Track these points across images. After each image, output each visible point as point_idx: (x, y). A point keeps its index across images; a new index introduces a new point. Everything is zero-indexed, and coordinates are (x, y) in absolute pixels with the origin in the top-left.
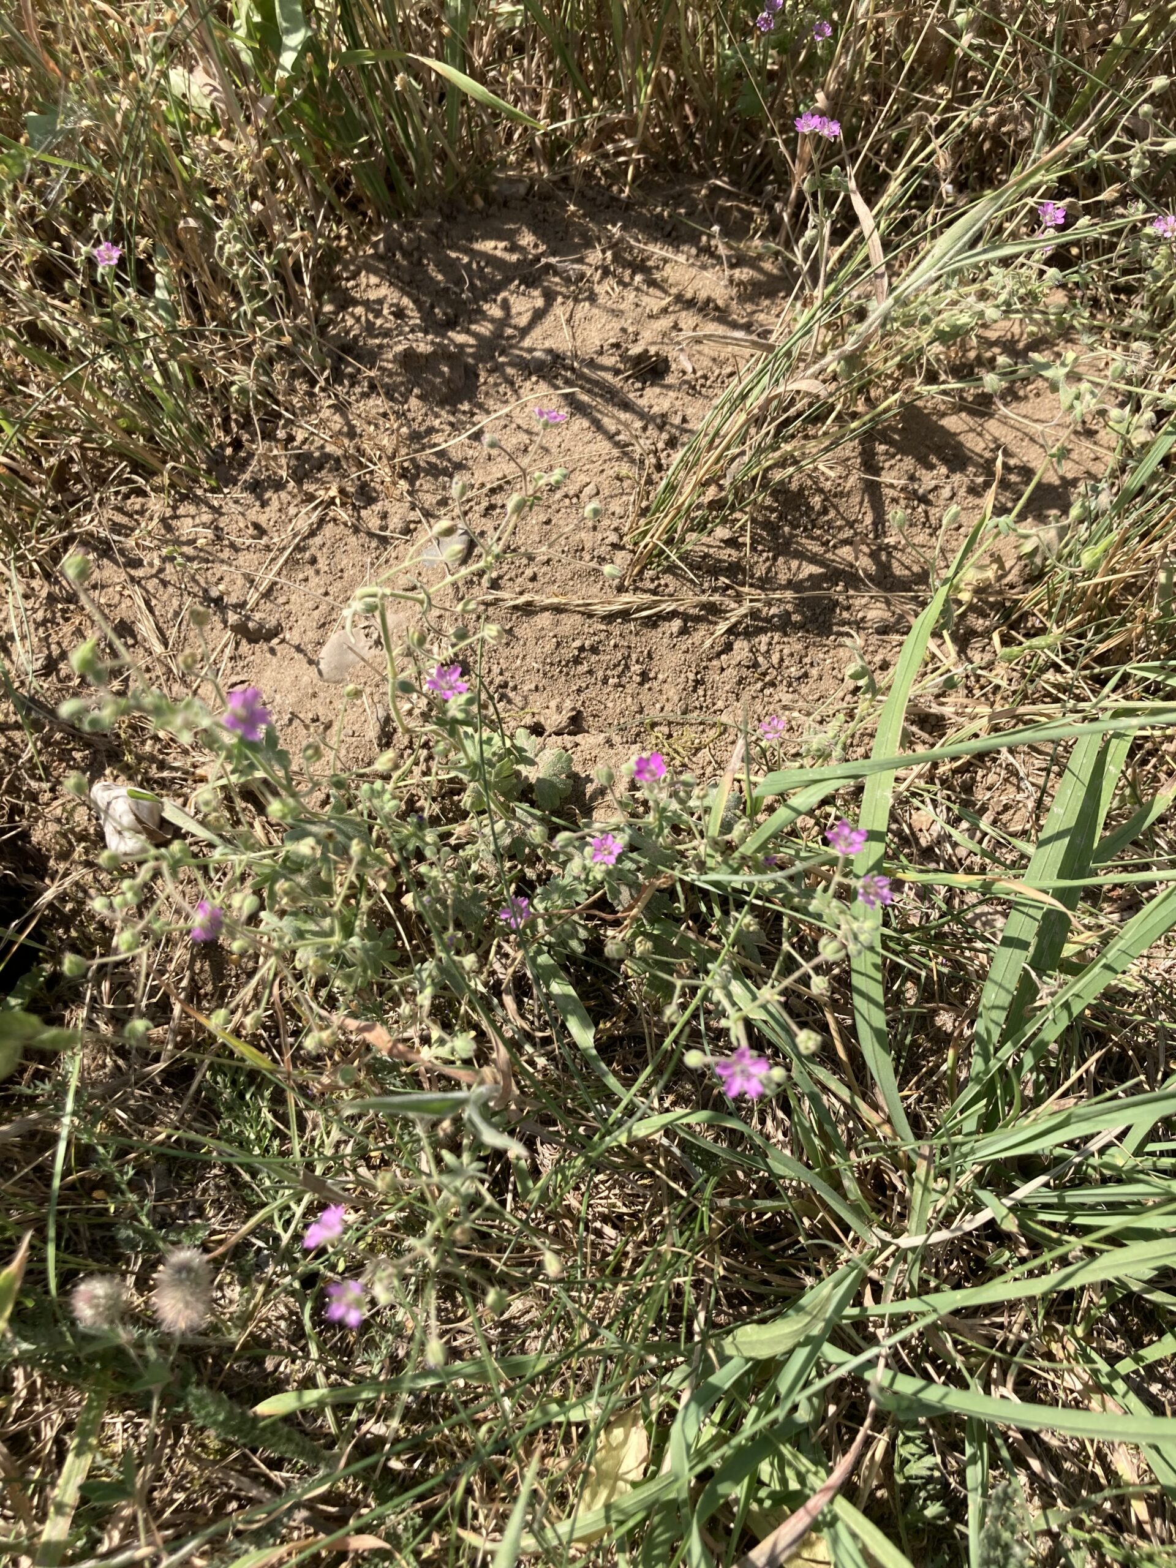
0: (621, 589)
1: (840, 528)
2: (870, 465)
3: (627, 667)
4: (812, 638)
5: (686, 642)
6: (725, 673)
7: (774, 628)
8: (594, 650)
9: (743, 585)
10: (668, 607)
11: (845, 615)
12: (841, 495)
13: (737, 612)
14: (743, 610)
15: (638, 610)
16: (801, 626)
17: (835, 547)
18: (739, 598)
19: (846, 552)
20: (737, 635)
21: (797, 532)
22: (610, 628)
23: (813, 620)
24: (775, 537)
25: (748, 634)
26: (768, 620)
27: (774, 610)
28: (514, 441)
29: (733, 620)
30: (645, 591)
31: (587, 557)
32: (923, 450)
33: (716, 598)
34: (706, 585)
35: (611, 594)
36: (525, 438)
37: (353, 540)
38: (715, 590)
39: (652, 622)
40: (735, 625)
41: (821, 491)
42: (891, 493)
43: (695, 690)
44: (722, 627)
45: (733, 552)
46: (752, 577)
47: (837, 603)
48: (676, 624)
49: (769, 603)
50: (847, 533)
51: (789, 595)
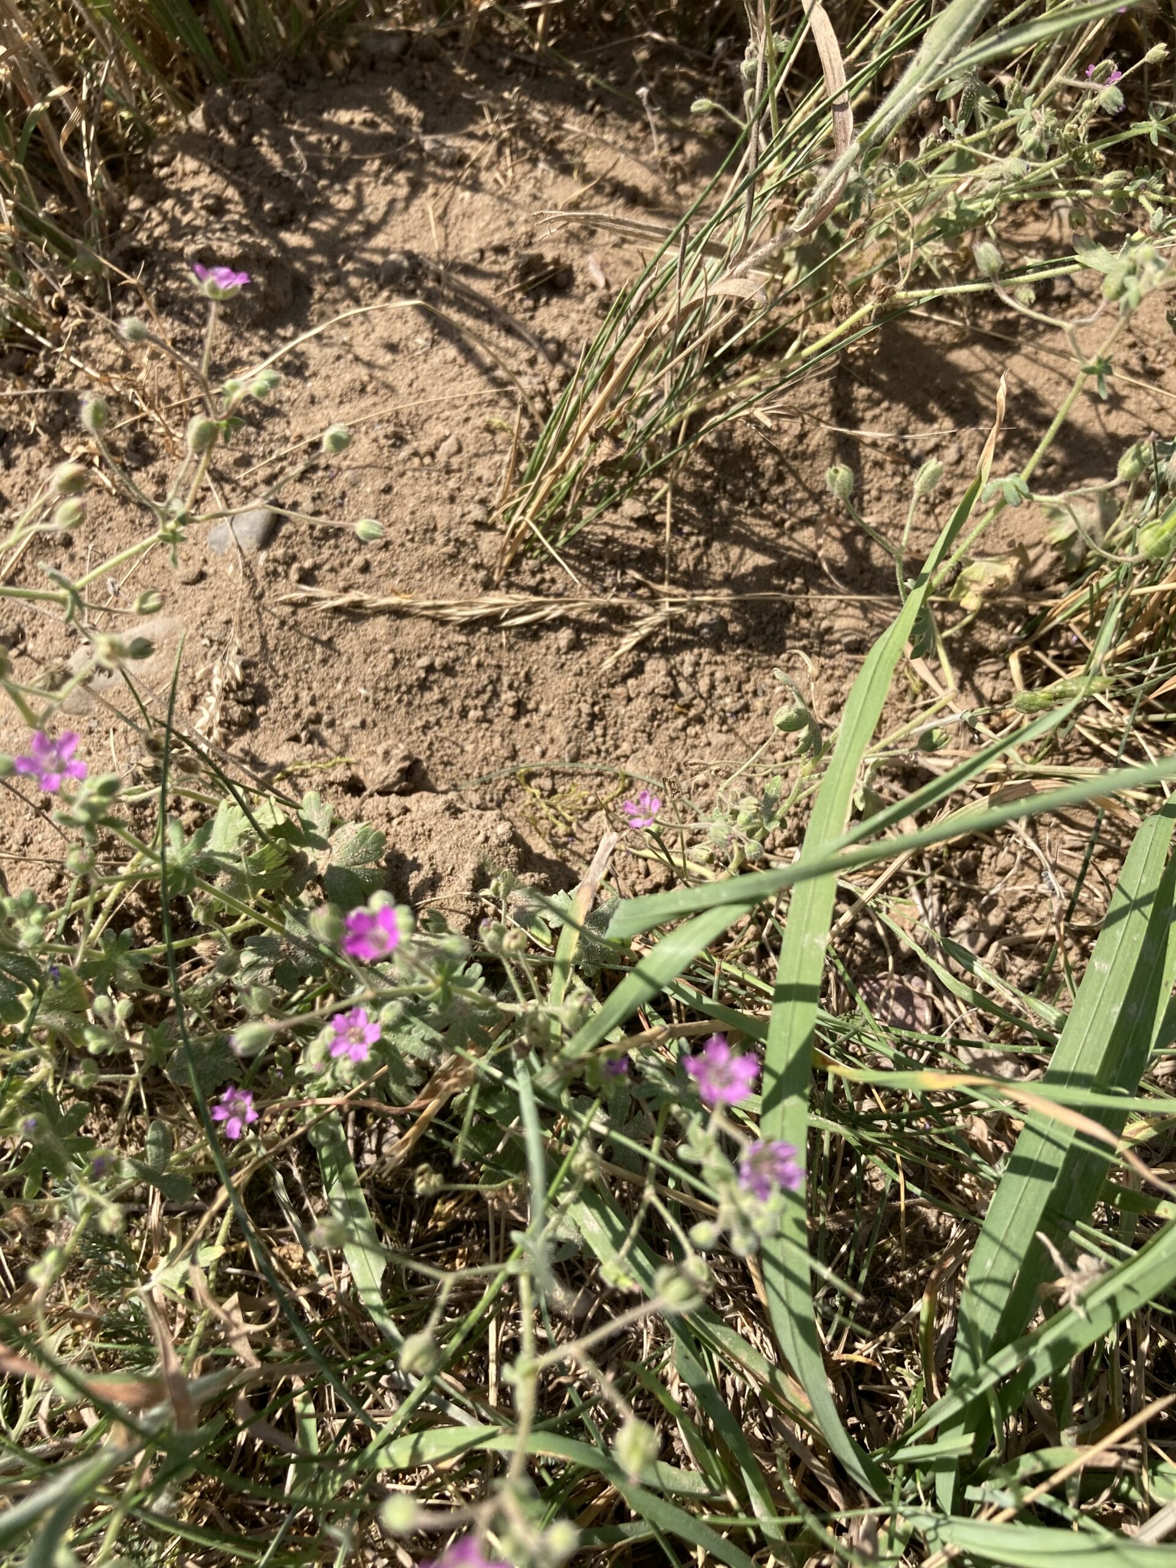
0: (488, 585)
1: (801, 503)
2: (844, 413)
3: (496, 694)
4: (758, 657)
5: (578, 661)
6: (632, 705)
7: (702, 643)
8: (448, 670)
9: (661, 581)
10: (553, 612)
11: (804, 623)
12: (803, 456)
13: (650, 619)
14: (658, 618)
15: (512, 615)
16: (741, 640)
17: (793, 528)
18: (653, 599)
19: (806, 535)
20: (651, 651)
21: (741, 507)
22: (473, 639)
23: (759, 631)
24: (709, 514)
25: (667, 650)
26: (694, 631)
27: (703, 618)
28: (348, 377)
29: (645, 631)
30: (523, 588)
31: (440, 539)
32: (919, 394)
33: (622, 600)
34: (609, 581)
35: (475, 590)
36: (363, 373)
37: (119, 514)
38: (621, 588)
39: (533, 632)
40: (649, 637)
41: (774, 450)
42: (873, 454)
43: (590, 727)
44: (630, 640)
45: (649, 537)
46: (674, 569)
47: (792, 609)
48: (565, 636)
49: (698, 608)
50: (811, 510)
51: (724, 595)
